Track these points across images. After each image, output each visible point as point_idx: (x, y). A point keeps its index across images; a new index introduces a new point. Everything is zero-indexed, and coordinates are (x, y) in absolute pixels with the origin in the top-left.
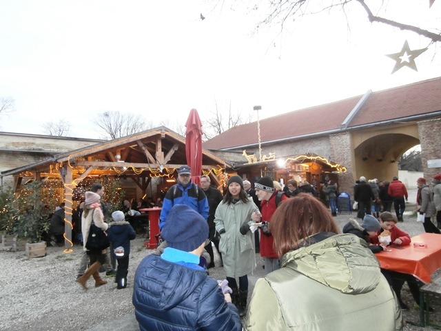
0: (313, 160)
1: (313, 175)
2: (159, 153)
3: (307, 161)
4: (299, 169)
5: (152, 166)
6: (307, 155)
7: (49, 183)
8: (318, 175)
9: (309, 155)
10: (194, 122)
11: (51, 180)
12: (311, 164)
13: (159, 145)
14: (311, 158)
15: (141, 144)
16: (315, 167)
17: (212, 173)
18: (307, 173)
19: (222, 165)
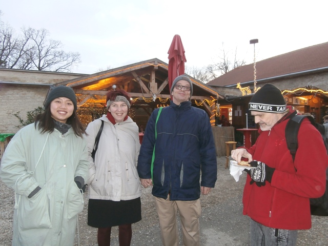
0: (313, 93)
1: (313, 108)
2: (153, 84)
3: (306, 94)
4: (297, 102)
5: (145, 95)
6: (307, 88)
7: (80, 111)
8: (317, 109)
9: (309, 88)
10: (176, 48)
11: (82, 109)
12: (310, 97)
13: (153, 77)
14: (312, 91)
15: (135, 75)
16: (315, 100)
17: (204, 104)
18: (305, 106)
19: (215, 96)
